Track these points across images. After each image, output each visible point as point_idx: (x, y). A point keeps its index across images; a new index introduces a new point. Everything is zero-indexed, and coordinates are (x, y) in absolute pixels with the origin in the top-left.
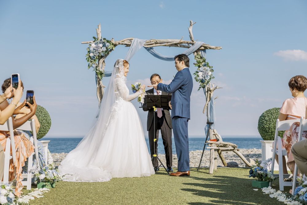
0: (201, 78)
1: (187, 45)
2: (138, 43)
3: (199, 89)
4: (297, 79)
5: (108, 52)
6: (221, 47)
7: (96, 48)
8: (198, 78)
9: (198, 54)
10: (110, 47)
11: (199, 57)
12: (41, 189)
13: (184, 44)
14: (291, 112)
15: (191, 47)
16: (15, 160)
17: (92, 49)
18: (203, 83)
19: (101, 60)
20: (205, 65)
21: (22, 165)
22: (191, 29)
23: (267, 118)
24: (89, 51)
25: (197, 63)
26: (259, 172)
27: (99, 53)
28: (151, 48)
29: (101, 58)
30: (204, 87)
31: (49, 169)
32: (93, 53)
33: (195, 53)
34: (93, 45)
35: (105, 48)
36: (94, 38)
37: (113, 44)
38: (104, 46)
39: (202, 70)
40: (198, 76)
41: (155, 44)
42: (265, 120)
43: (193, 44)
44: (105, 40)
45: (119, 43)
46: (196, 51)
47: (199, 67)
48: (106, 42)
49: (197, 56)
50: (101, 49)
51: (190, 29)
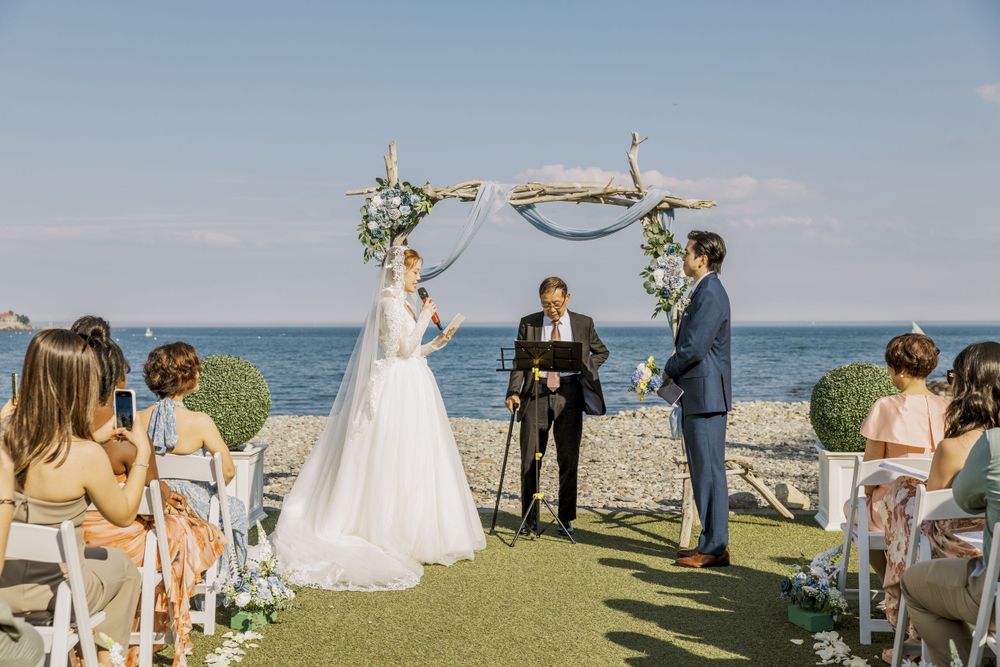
0: (660, 284)
1: (624, 197)
2: (496, 194)
3: (655, 314)
4: (910, 346)
5: (415, 217)
6: (714, 202)
7: (384, 209)
8: (653, 285)
9: (652, 222)
10: (420, 207)
11: (656, 231)
12: (240, 637)
13: (617, 197)
14: (891, 434)
15: (633, 203)
16: (170, 585)
17: (373, 210)
18: (667, 298)
19: (399, 239)
20: (671, 251)
21: (190, 594)
22: (634, 157)
23: (833, 393)
24: (367, 216)
25: (651, 246)
26: (807, 589)
27: (393, 221)
28: (529, 206)
29: (398, 234)
30: (668, 309)
31: (261, 576)
32: (377, 220)
33: (646, 219)
34: (378, 200)
35: (409, 208)
36: (379, 180)
37: (428, 198)
38: (405, 201)
39: (664, 264)
40: (653, 279)
41: (540, 196)
42: (830, 398)
43: (639, 197)
44: (408, 187)
45: (445, 196)
46: (649, 215)
47: (656, 255)
48: (410, 192)
49: (650, 228)
50: (396, 210)
51: (631, 156)
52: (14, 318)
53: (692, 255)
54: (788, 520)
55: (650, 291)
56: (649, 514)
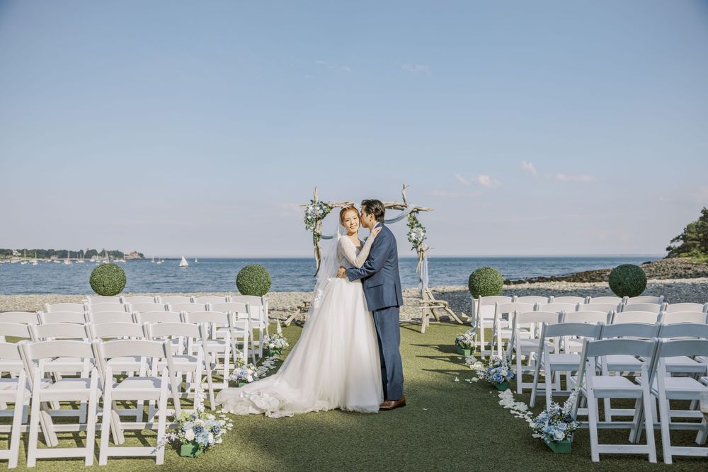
0: (414, 238)
1: (401, 207)
3: (412, 250)
5: (324, 215)
6: (433, 209)
7: (313, 211)
9: (411, 216)
10: (327, 210)
11: (412, 219)
13: (398, 207)
15: (404, 209)
17: (309, 212)
18: (416, 244)
19: (319, 222)
20: (418, 226)
22: (404, 193)
23: (477, 278)
24: (307, 214)
25: (410, 225)
27: (316, 215)
29: (318, 220)
32: (311, 215)
33: (409, 215)
34: (311, 208)
35: (322, 211)
36: (311, 201)
37: (329, 207)
38: (321, 208)
39: (415, 231)
40: (411, 237)
42: (475, 280)
43: (406, 207)
44: (322, 203)
45: (335, 206)
46: (410, 213)
47: (412, 228)
48: (323, 205)
49: (410, 218)
50: (318, 211)
52: (137, 254)
53: (365, 214)
54: (461, 324)
55: (410, 241)
56: (410, 323)
